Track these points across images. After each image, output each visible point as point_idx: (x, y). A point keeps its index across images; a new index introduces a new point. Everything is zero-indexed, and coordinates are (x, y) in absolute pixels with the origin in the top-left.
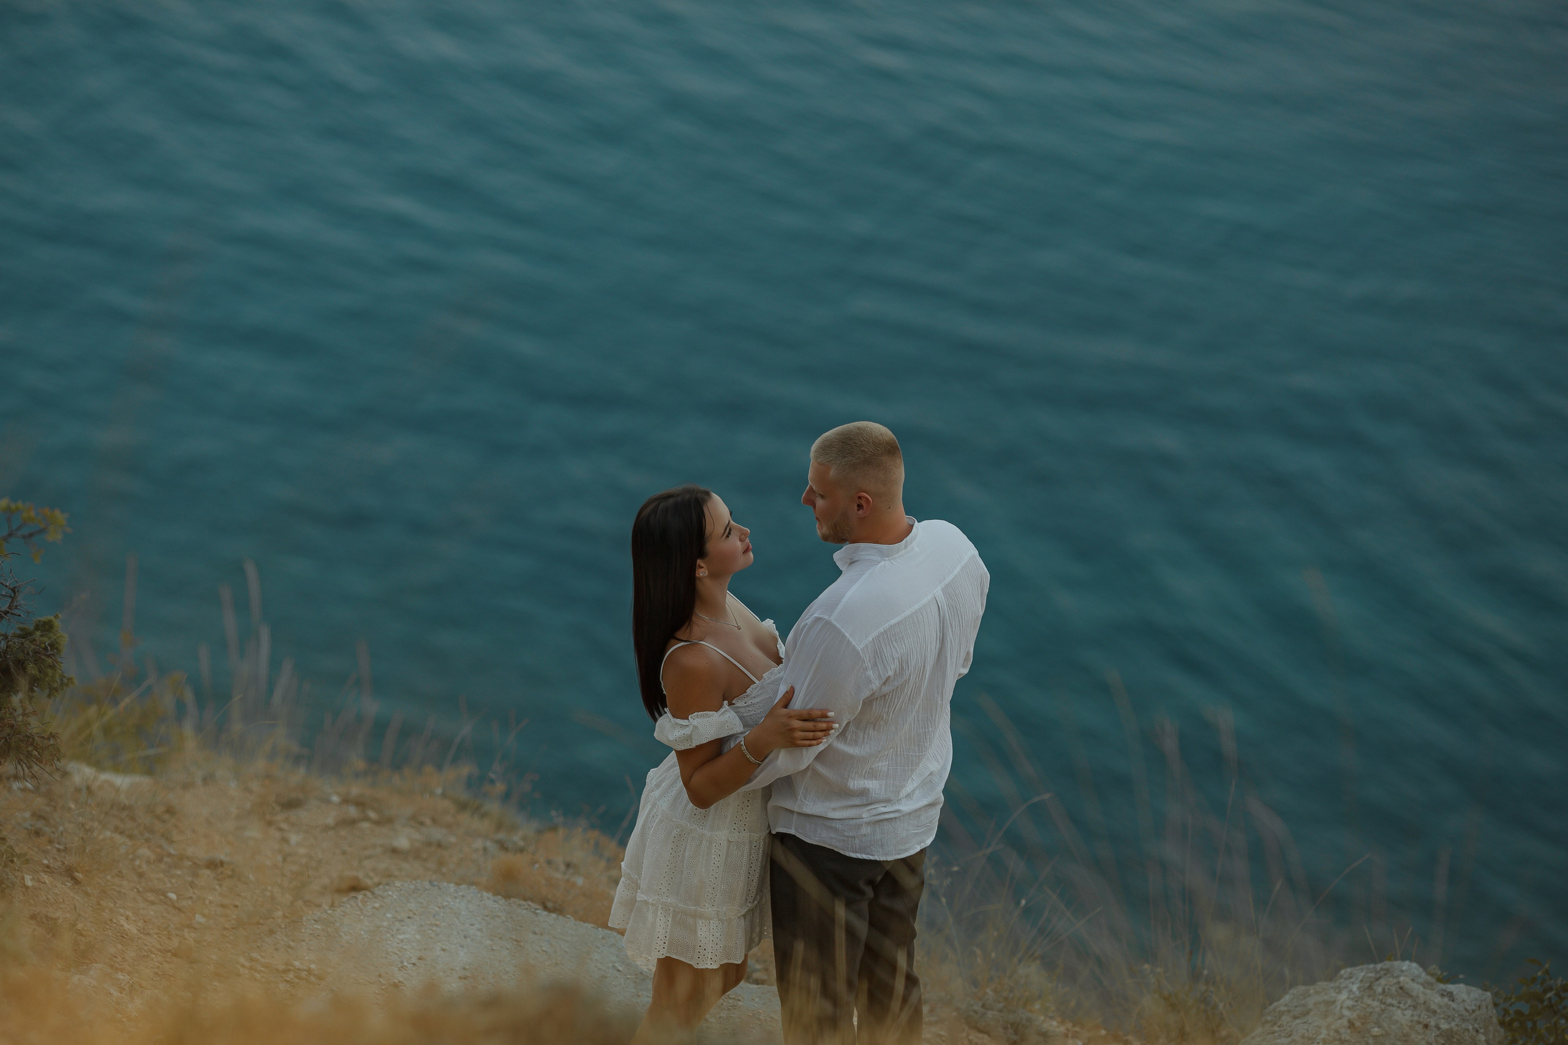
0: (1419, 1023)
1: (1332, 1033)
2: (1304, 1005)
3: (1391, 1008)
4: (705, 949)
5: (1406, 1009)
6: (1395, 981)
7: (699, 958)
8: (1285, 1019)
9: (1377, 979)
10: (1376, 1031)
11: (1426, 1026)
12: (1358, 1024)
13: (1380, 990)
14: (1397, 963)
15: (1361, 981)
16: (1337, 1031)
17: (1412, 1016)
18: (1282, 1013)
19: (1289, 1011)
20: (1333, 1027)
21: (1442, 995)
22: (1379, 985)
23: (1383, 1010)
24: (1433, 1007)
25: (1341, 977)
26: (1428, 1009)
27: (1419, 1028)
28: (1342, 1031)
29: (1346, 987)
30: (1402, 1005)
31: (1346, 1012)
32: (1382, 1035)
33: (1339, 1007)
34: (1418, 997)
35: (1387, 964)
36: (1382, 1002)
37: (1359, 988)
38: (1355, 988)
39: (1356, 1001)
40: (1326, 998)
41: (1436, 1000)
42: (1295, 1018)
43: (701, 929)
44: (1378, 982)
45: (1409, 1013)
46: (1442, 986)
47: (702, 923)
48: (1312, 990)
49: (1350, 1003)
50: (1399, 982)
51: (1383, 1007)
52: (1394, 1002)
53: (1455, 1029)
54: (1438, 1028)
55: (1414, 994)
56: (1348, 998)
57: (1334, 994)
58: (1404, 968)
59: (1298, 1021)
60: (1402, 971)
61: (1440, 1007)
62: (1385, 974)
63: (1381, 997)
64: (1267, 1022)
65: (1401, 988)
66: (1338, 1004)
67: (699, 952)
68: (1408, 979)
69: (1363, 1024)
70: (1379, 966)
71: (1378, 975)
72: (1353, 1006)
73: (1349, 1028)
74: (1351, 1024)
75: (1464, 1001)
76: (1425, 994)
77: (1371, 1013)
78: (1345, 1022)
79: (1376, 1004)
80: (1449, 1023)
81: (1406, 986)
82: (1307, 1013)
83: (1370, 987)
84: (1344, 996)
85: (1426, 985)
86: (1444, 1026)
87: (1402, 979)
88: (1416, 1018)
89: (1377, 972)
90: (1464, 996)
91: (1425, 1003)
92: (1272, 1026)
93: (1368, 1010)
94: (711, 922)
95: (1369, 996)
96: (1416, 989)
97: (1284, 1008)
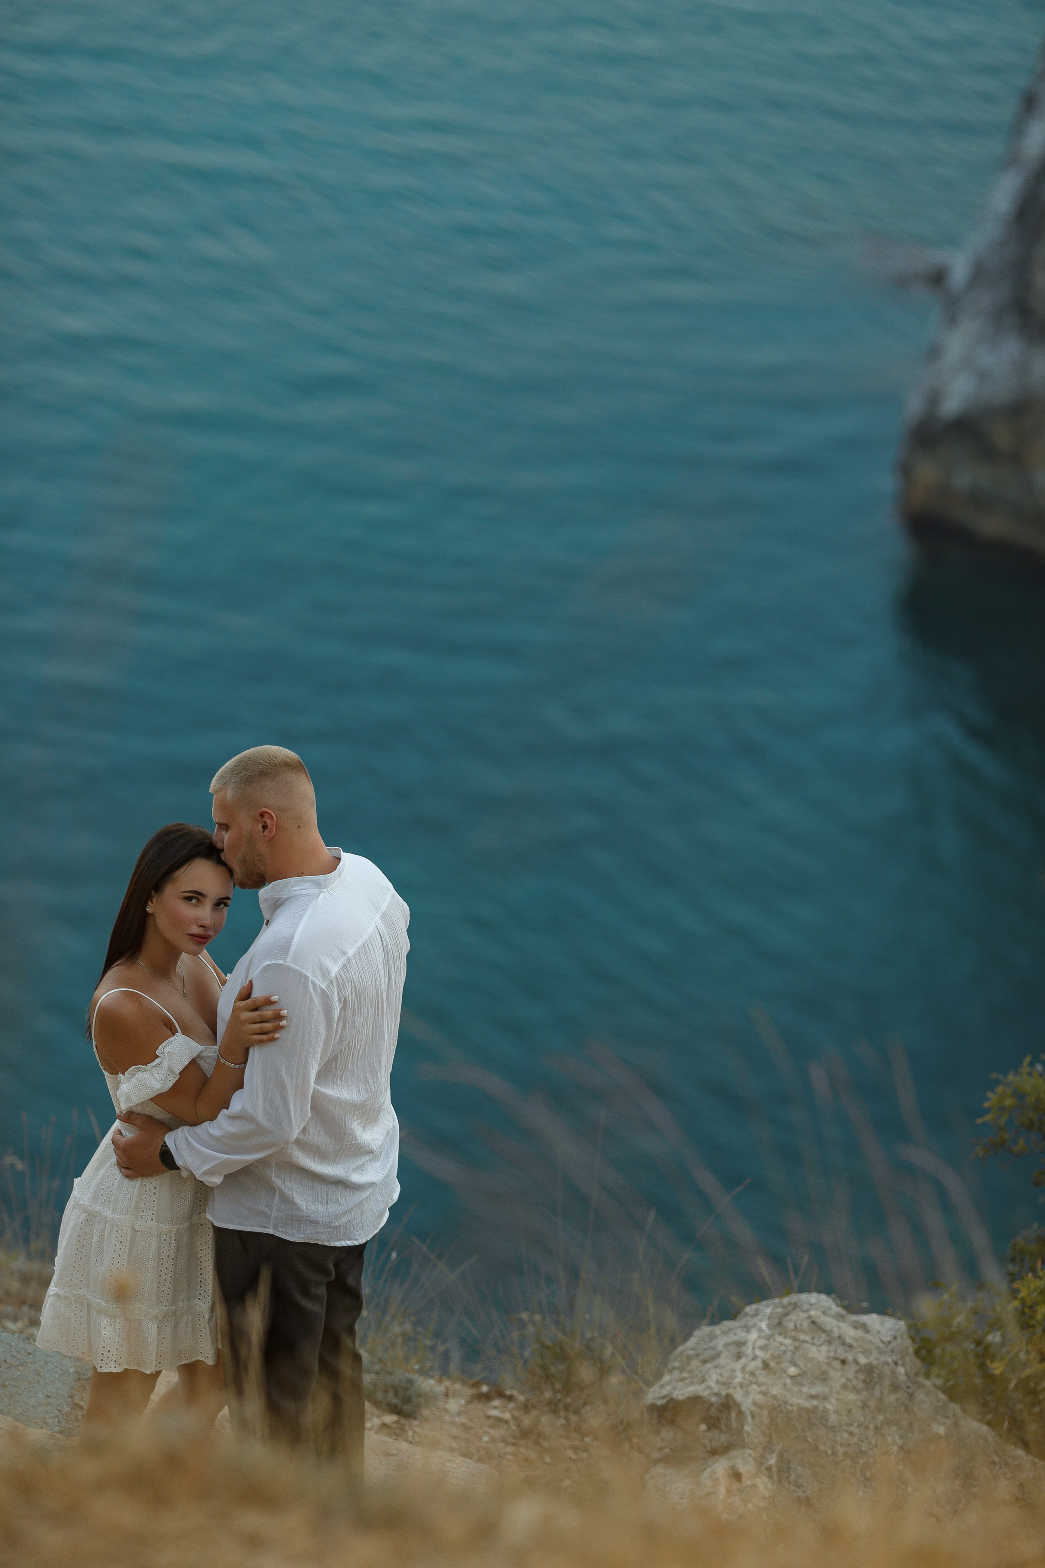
0: (836, 1359)
1: (748, 1376)
2: (713, 1348)
3: (805, 1345)
5: (821, 1345)
6: (806, 1315)
8: (695, 1363)
9: (786, 1315)
10: (792, 1370)
11: (844, 1362)
12: (772, 1364)
13: (791, 1326)
14: (804, 1296)
15: (770, 1318)
16: (752, 1374)
17: (828, 1351)
18: (690, 1358)
19: (698, 1355)
20: (748, 1369)
21: (855, 1328)
22: (790, 1320)
23: (797, 1348)
24: (849, 1340)
25: (747, 1315)
26: (844, 1344)
27: (837, 1364)
28: (757, 1373)
29: (754, 1325)
30: (816, 1342)
31: (759, 1353)
32: (799, 1375)
33: (751, 1348)
34: (831, 1331)
35: (794, 1297)
36: (795, 1339)
37: (768, 1326)
38: (764, 1325)
39: (768, 1339)
40: (736, 1338)
41: (850, 1334)
42: (705, 1362)
43: (106, 1328)
44: (787, 1318)
45: (824, 1349)
46: (854, 1318)
47: (107, 1321)
48: (717, 1330)
49: (762, 1342)
50: (810, 1317)
51: (797, 1344)
52: (808, 1338)
53: (875, 1363)
54: (856, 1362)
55: (828, 1328)
56: (760, 1337)
57: (743, 1334)
58: (813, 1300)
59: (708, 1365)
60: (811, 1304)
61: (856, 1340)
62: (794, 1309)
63: (793, 1334)
64: (674, 1368)
65: (814, 1323)
66: (750, 1344)
68: (819, 1313)
69: (778, 1363)
70: (785, 1300)
71: (786, 1311)
72: (766, 1345)
73: (764, 1369)
74: (766, 1365)
75: (878, 1332)
76: (839, 1327)
77: (785, 1352)
78: (758, 1363)
79: (788, 1341)
80: (867, 1357)
81: (819, 1321)
82: (718, 1355)
83: (780, 1324)
84: (753, 1336)
85: (840, 1317)
86: (863, 1360)
87: (812, 1313)
88: (832, 1354)
89: (784, 1307)
90: (878, 1327)
91: (840, 1337)
92: (681, 1372)
93: (782, 1348)
95: (780, 1334)
96: (829, 1322)
97: (691, 1353)
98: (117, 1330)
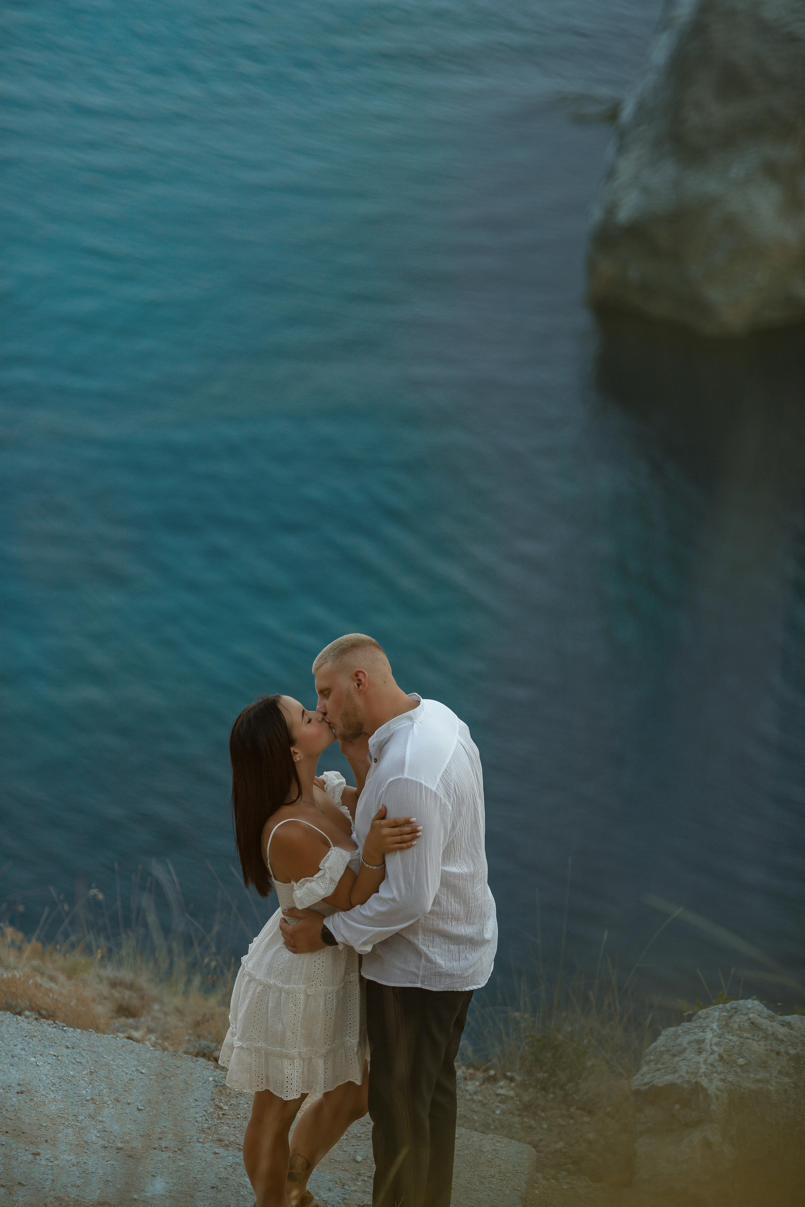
0: (772, 1051)
1: (709, 1067)
2: (679, 1045)
3: (748, 1041)
4: (292, 1084)
5: (760, 1040)
6: (746, 1018)
7: (287, 1091)
8: (666, 1057)
9: (730, 1017)
10: (741, 1061)
11: (778, 1053)
12: (725, 1056)
13: (736, 1026)
14: (741, 1002)
15: (718, 1020)
16: (712, 1065)
17: (766, 1045)
18: (662, 1053)
19: (668, 1051)
20: (709, 1062)
21: (782, 1025)
22: (735, 1022)
23: (742, 1043)
24: (780, 1036)
25: (699, 1017)
26: (776, 1039)
27: (773, 1055)
28: (716, 1064)
29: (707, 1026)
30: (756, 1038)
31: (715, 1048)
32: (746, 1064)
33: (709, 1044)
34: (767, 1029)
35: (734, 1003)
36: (741, 1037)
37: (718, 1026)
38: (715, 1026)
39: (720, 1038)
40: (696, 1037)
41: (782, 1031)
42: (674, 1056)
43: (287, 1067)
44: (732, 1020)
45: (762, 1043)
46: (781, 1018)
47: (288, 1062)
48: (679, 1030)
49: (716, 1040)
50: (750, 1019)
51: (742, 1040)
52: (749, 1035)
53: (801, 1053)
54: (787, 1053)
55: (764, 1027)
56: (714, 1036)
57: (702, 1034)
58: (750, 1006)
59: (677, 1059)
60: (749, 1009)
61: (785, 1036)
62: (736, 1012)
63: (739, 1032)
64: (651, 1061)
65: (752, 1023)
66: (708, 1041)
67: (287, 1087)
68: (756, 1016)
69: (729, 1055)
70: (728, 1006)
71: (730, 1014)
72: (719, 1042)
73: (720, 1060)
74: (721, 1057)
75: (800, 1028)
76: (772, 1027)
77: (733, 1046)
78: (716, 1056)
79: (735, 1038)
80: (795, 1049)
81: (757, 1021)
82: (684, 1050)
83: (727, 1025)
84: (709, 1035)
85: (771, 1018)
86: (792, 1052)
87: (751, 1015)
88: (769, 1047)
89: (728, 1011)
90: (799, 1024)
91: (773, 1034)
92: (656, 1064)
93: (731, 1044)
94: (295, 1061)
95: (728, 1033)
96: (765, 1023)
97: (663, 1049)
98: (296, 1067)
